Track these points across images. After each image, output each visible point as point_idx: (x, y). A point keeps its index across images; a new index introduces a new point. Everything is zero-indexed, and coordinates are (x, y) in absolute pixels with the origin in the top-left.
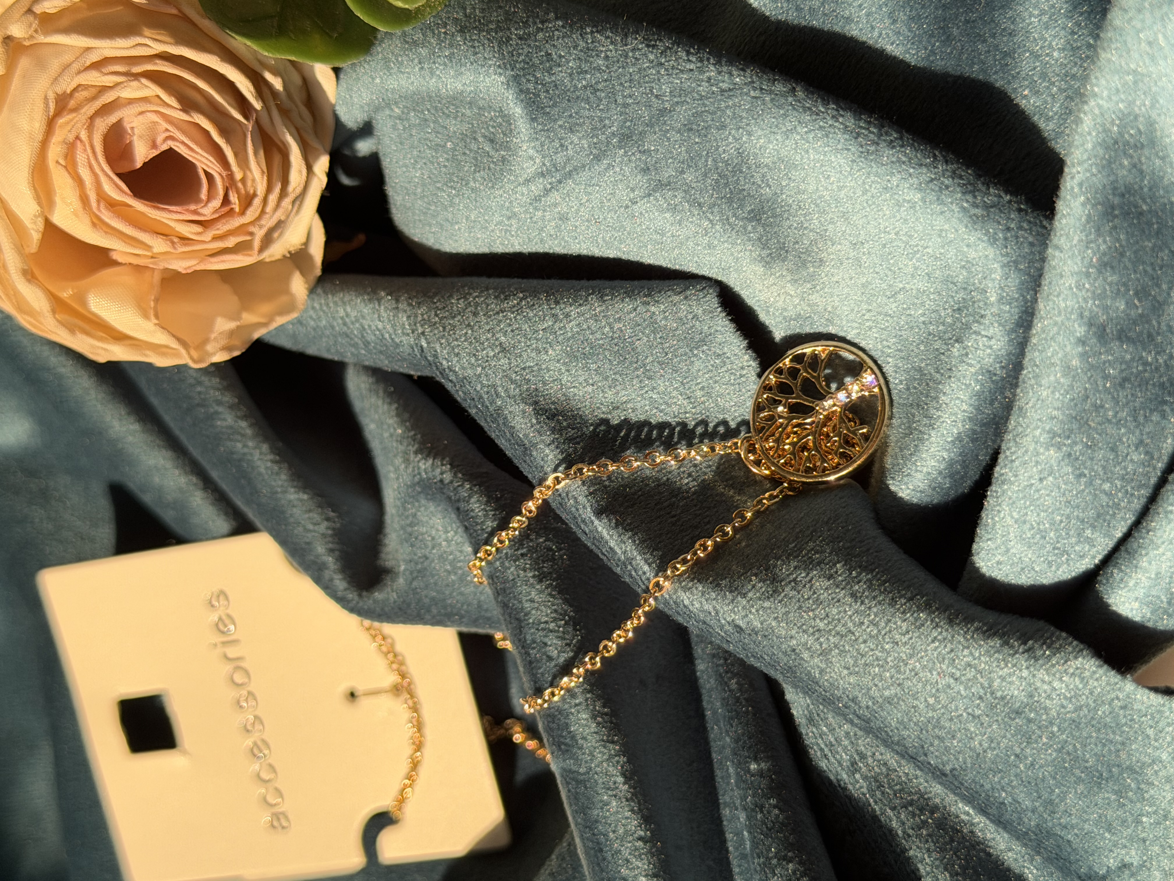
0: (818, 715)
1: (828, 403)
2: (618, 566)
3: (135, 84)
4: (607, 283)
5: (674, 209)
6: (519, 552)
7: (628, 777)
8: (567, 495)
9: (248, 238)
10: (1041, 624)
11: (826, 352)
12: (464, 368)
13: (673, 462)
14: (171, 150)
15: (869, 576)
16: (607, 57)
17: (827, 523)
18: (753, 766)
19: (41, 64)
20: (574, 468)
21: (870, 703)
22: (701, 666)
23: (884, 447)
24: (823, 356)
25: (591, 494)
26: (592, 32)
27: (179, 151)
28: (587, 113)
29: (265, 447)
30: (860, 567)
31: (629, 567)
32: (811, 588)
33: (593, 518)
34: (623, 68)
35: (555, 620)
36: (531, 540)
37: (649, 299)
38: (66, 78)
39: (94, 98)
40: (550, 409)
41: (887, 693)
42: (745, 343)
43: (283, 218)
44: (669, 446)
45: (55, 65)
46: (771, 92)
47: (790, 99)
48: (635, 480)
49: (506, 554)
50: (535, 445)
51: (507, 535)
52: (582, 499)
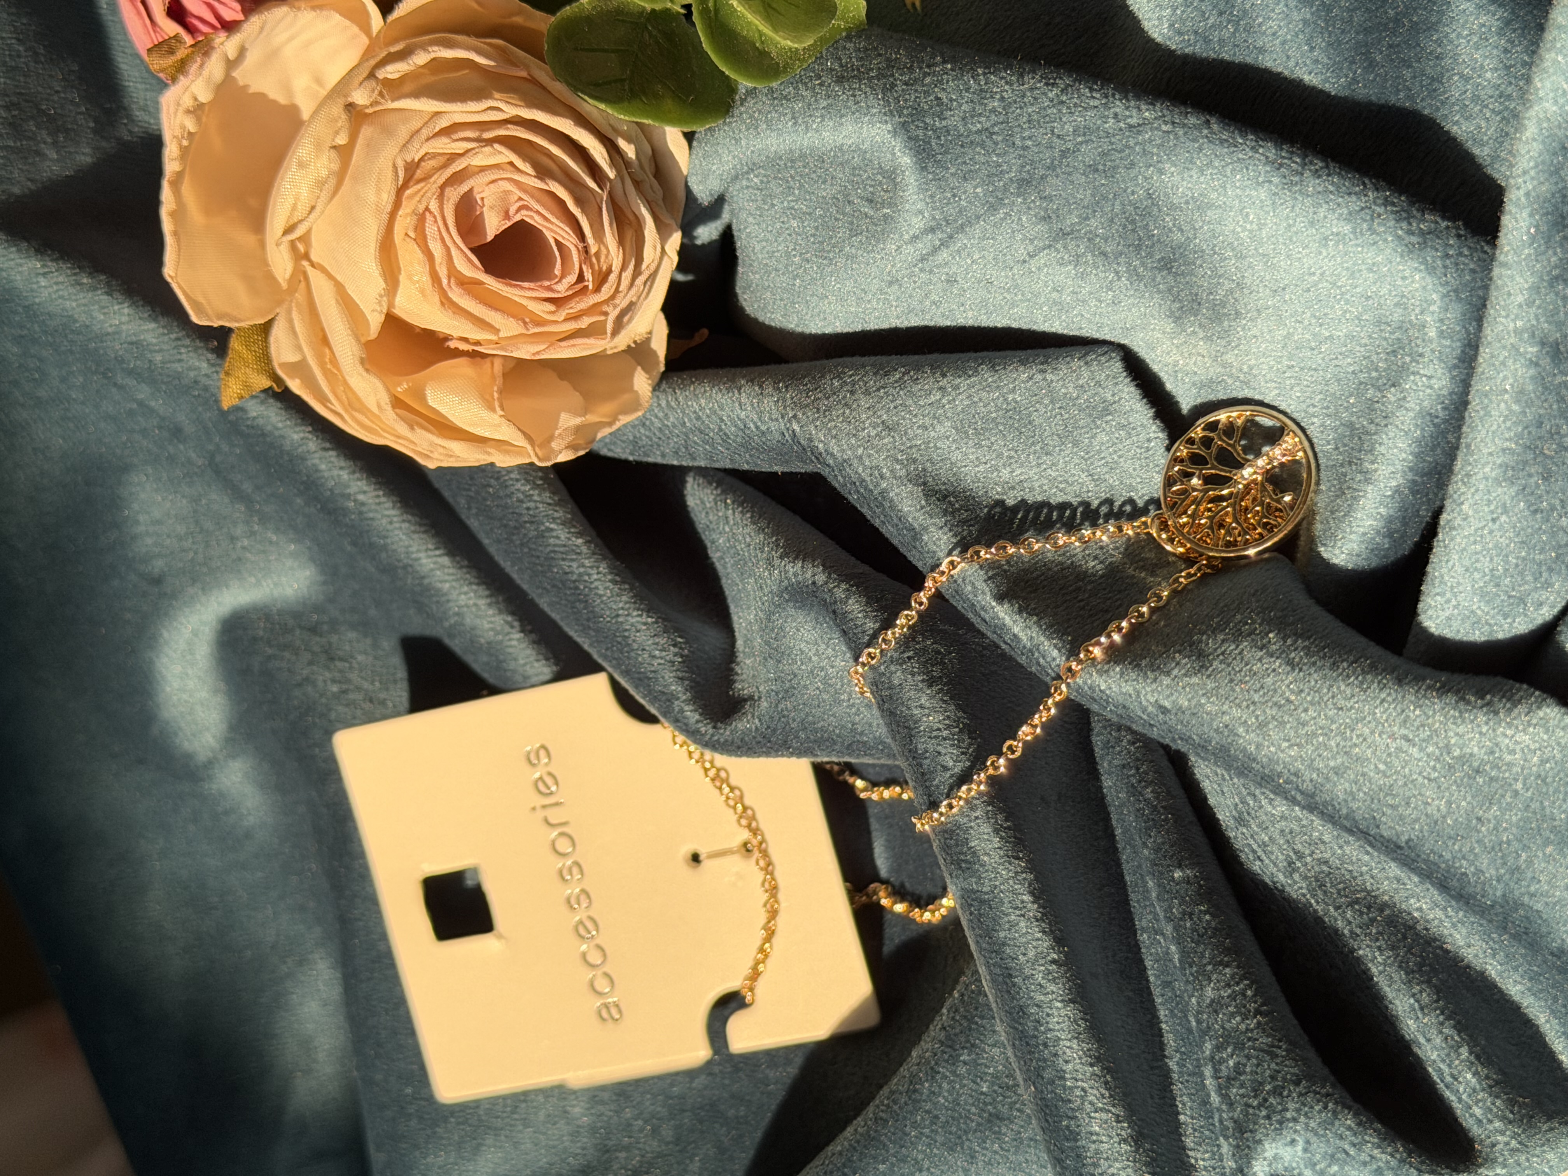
0: (1249, 814)
1: (1247, 472)
2: (1023, 654)
3: (487, 149)
4: (998, 354)
5: (1077, 259)
6: (906, 655)
7: (1037, 896)
8: (964, 580)
9: (603, 318)
10: (1499, 679)
11: (1243, 418)
12: (843, 451)
13: (1077, 544)
14: (522, 221)
15: (1307, 643)
16: (1002, 99)
17: (1254, 595)
18: (1178, 874)
19: (388, 132)
20: (970, 551)
21: (1315, 776)
22: (1107, 782)
23: (1311, 514)
24: (1240, 422)
25: (990, 578)
26: (984, 74)
27: (532, 222)
28: (982, 159)
29: (603, 567)
30: (1295, 634)
31: (1036, 654)
32: (1242, 659)
33: (994, 604)
34: (1021, 108)
35: (948, 727)
36: (918, 643)
37: (1045, 366)
38: (416, 144)
39: (444, 166)
40: (940, 490)
41: (1332, 764)
42: (1151, 413)
43: (634, 300)
44: (1071, 527)
45: (403, 132)
46: (1184, 125)
47: (1205, 132)
48: (1037, 563)
49: (891, 657)
50: (925, 529)
51: (893, 633)
52: (981, 585)
